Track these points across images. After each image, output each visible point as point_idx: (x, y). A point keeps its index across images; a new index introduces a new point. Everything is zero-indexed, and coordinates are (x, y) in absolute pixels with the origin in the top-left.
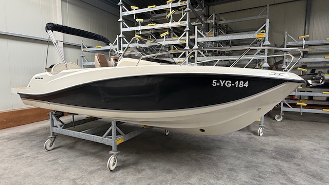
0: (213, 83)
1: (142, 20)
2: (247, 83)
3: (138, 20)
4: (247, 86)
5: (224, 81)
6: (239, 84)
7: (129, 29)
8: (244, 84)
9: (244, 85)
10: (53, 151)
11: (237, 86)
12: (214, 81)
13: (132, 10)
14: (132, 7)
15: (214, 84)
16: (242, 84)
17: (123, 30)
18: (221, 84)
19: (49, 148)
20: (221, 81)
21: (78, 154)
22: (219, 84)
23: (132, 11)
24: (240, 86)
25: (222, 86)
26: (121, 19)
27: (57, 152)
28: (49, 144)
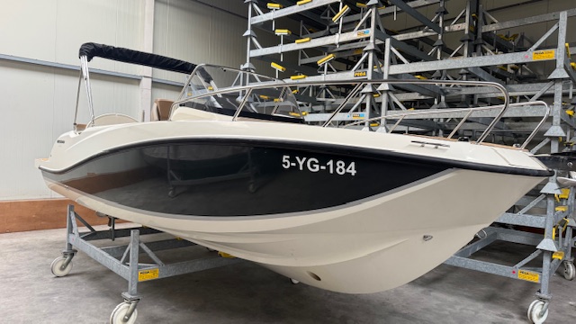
0: (284, 161)
1: (285, 32)
2: (353, 165)
3: (279, 32)
4: (353, 172)
5: (304, 159)
6: (335, 167)
7: (262, 51)
8: (346, 168)
9: (348, 171)
10: (65, 278)
11: (331, 171)
12: (285, 157)
13: (269, 10)
14: (270, 5)
15: (286, 164)
16: (342, 167)
17: (251, 53)
18: (298, 164)
19: (58, 272)
20: (297, 158)
21: (95, 292)
22: (293, 164)
23: (268, 14)
24: (338, 170)
25: (301, 168)
26: (248, 33)
27: (68, 281)
28: (60, 265)
